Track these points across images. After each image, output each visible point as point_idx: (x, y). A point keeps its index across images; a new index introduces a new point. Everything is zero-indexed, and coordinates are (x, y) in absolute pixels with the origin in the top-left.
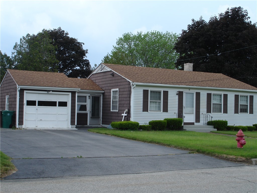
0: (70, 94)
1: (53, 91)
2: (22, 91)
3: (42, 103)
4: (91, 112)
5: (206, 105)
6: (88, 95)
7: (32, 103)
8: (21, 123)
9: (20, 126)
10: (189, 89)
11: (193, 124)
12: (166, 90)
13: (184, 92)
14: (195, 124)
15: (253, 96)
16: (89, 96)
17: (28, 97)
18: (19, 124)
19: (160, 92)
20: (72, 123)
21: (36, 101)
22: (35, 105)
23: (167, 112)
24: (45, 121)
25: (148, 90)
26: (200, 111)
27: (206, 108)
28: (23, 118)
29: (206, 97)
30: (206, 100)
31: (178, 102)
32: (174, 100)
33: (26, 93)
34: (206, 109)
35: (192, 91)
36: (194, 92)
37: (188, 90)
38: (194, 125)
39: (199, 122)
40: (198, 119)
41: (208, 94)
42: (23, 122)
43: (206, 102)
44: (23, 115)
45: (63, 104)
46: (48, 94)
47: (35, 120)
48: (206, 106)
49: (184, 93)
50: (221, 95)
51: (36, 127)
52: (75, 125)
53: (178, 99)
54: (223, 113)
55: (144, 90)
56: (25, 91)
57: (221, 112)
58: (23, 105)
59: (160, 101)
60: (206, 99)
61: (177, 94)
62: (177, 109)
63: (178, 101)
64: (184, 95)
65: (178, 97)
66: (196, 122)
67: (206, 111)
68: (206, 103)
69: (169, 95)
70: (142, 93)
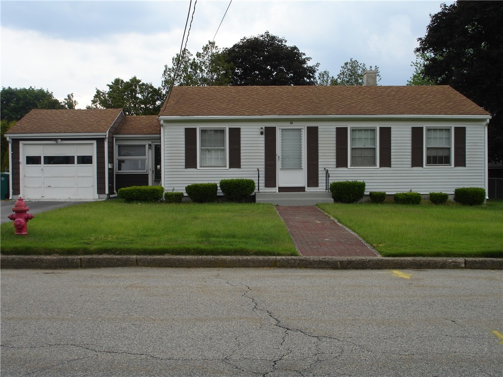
0: (95, 142)
1: (62, 139)
2: (16, 142)
3: (50, 160)
4: (154, 173)
5: (335, 151)
6: (147, 143)
7: (33, 160)
8: (17, 191)
9: (16, 197)
10: (291, 121)
11: (302, 189)
12: (235, 125)
13: (279, 127)
14: (307, 189)
15: (465, 127)
16: (150, 145)
17: (26, 150)
18: (14, 194)
19: (222, 131)
20: (101, 190)
21: (41, 157)
22: (40, 163)
23: (239, 167)
24: (56, 187)
25: (195, 129)
26: (319, 163)
27: (335, 157)
28: (19, 184)
29: (335, 136)
30: (335, 142)
31: (264, 148)
32: (255, 145)
33: (24, 144)
34: (335, 160)
35: (296, 125)
36: (304, 127)
37: (288, 124)
38: (304, 191)
39: (317, 186)
40: (313, 180)
41: (337, 129)
42: (19, 190)
43: (335, 145)
44: (19, 179)
45: (85, 160)
46: (57, 144)
47: (40, 187)
48: (335, 154)
49: (279, 130)
50: (374, 130)
51: (42, 198)
52: (105, 193)
53: (264, 142)
54: (381, 166)
55: (186, 129)
56: (21, 143)
57: (374, 164)
58: (19, 163)
59: (223, 148)
60: (335, 139)
61: (262, 133)
62: (264, 160)
63: (264, 145)
64: (279, 134)
65: (264, 139)
66: (308, 186)
67: (335, 163)
68: (335, 148)
69: (242, 136)
70: (184, 134)
